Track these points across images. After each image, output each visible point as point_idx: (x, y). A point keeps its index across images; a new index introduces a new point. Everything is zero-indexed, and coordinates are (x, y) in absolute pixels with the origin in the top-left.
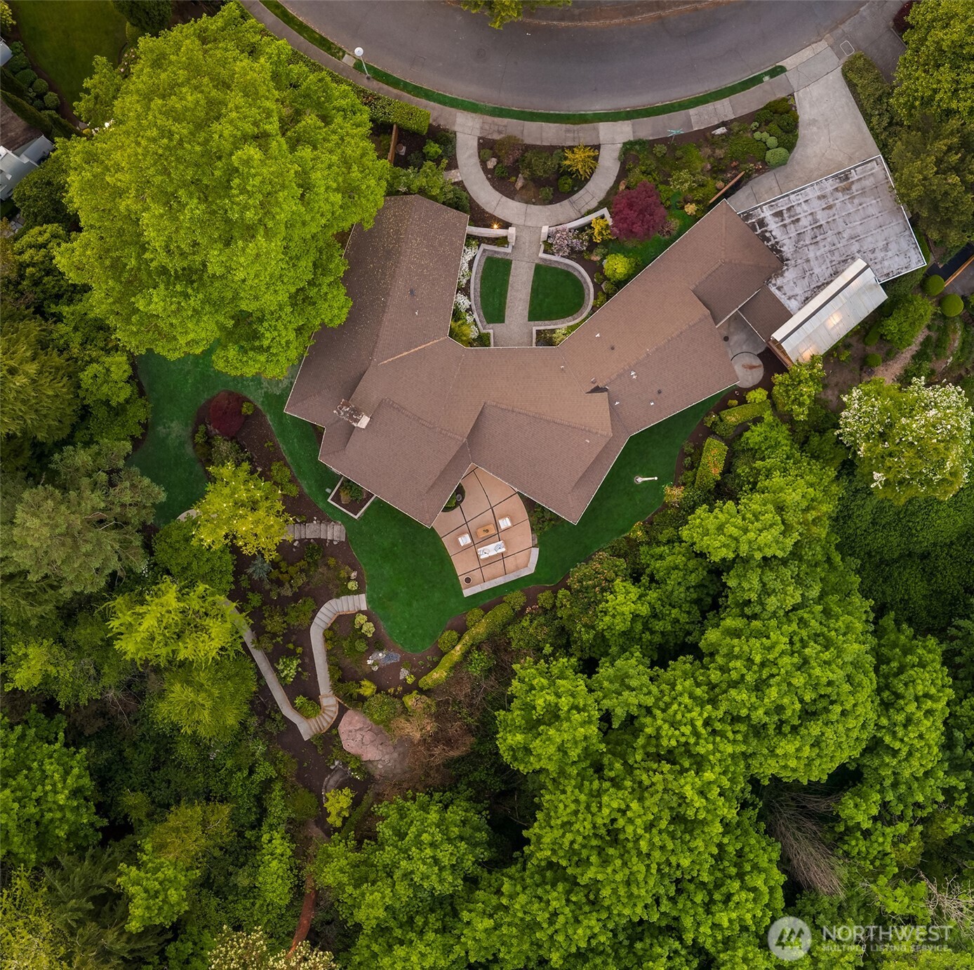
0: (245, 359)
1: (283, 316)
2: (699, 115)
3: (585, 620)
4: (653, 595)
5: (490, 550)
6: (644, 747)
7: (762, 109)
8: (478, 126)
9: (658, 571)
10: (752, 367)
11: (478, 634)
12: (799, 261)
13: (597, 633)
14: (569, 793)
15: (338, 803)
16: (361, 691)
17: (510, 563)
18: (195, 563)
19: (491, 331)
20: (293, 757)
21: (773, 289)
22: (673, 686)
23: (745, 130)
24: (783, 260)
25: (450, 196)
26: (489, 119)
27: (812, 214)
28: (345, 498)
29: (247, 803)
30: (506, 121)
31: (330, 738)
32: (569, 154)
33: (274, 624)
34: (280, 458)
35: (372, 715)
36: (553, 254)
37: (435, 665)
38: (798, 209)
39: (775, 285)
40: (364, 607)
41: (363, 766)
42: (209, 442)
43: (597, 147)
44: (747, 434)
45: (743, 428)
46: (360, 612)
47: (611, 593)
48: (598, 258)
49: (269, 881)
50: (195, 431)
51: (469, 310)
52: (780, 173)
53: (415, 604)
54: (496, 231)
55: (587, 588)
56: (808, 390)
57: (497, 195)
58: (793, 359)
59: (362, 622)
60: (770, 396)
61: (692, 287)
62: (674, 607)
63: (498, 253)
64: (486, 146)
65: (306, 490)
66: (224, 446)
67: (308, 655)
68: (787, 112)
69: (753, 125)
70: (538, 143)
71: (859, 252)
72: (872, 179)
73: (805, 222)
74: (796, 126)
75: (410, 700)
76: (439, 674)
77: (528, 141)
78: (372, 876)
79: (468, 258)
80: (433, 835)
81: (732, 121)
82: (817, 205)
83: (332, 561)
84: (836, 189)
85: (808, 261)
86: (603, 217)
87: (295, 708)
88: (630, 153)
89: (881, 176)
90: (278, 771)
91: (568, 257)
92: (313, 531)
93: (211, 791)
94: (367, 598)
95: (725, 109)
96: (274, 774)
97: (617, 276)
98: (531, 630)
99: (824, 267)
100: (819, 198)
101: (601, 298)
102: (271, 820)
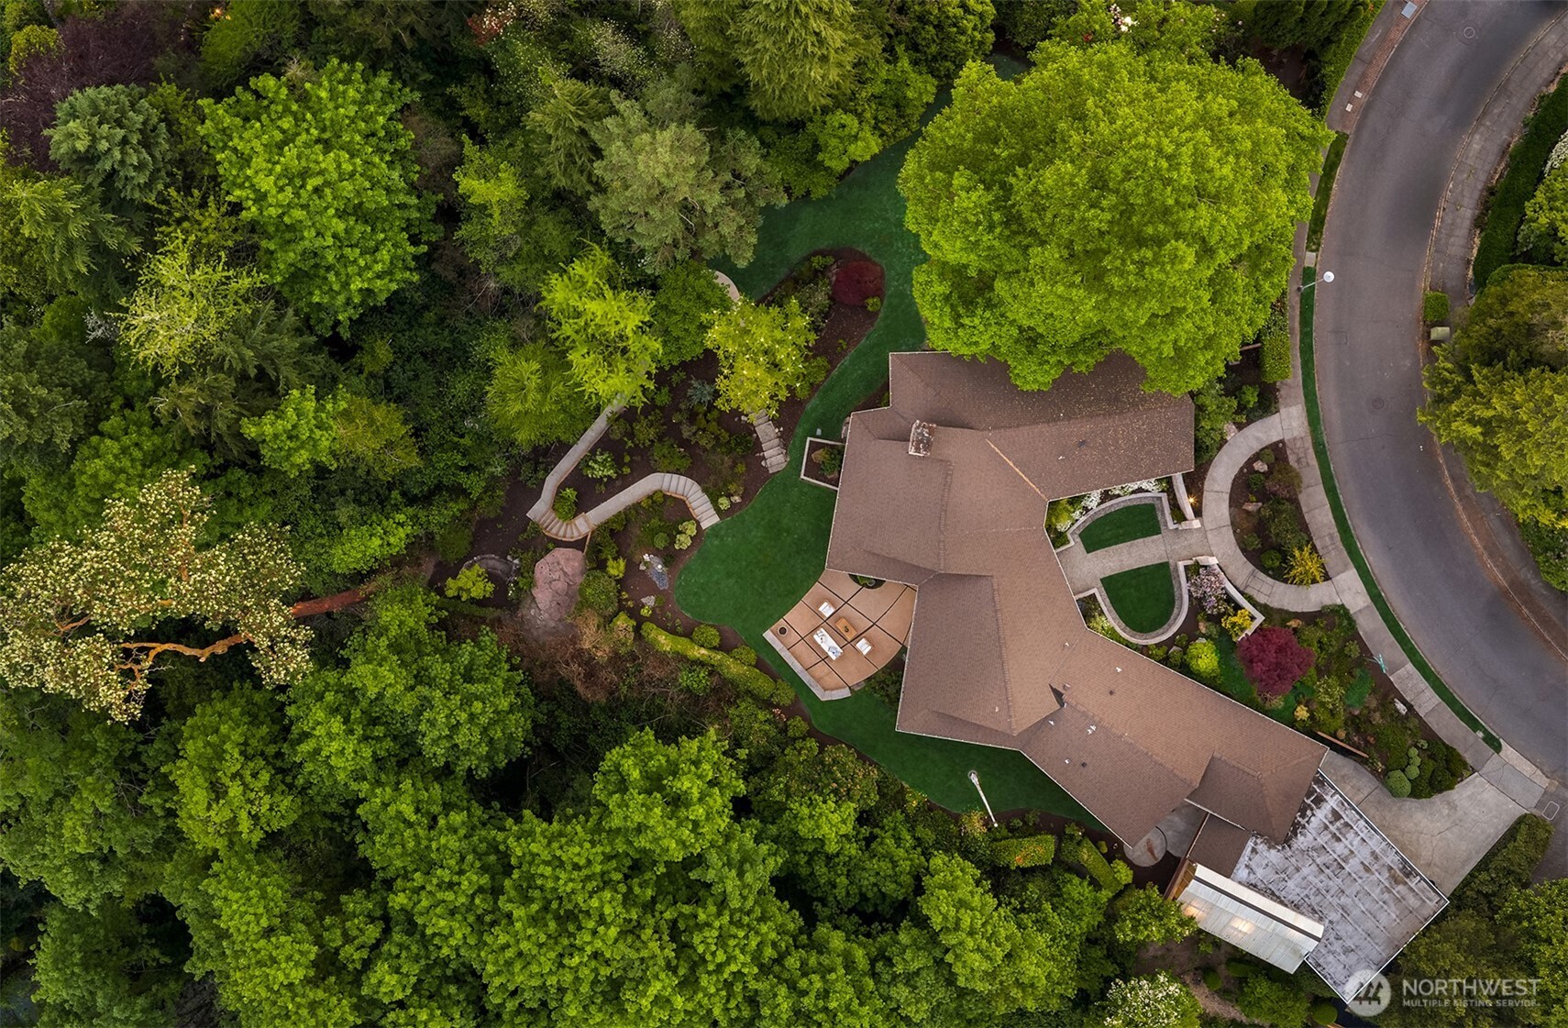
0: (939, 304)
1: (1004, 329)
2: (1410, 676)
3: (794, 785)
4: (852, 849)
5: (826, 642)
6: (681, 914)
7: (1444, 744)
8: (1296, 434)
9: (881, 843)
10: (1151, 850)
11: (728, 667)
12: (1293, 860)
13: (785, 804)
14: (594, 850)
15: (472, 582)
16: (610, 563)
17: (821, 669)
18: (678, 318)
19: (1072, 543)
20: (502, 509)
21: (1250, 844)
22: (762, 919)
23: (1413, 735)
24: (1287, 841)
25: (1208, 441)
26: (1309, 443)
27: (1352, 852)
28: (819, 455)
29: (430, 479)
30: (1314, 463)
31: (541, 544)
32: (1307, 550)
33: (645, 432)
34: (833, 364)
35: (588, 586)
36: (1188, 579)
37: (672, 631)
38: (1351, 835)
39: (1256, 844)
40: (705, 525)
41: (525, 593)
42: (817, 275)
43: (1327, 578)
44: (1076, 880)
45: (1080, 871)
46: (698, 523)
47: (836, 802)
48: (1204, 631)
49: (355, 544)
50: (823, 253)
51: (1086, 509)
52: (1381, 794)
53: (731, 581)
54: (1187, 503)
55: (830, 772)
56: (1155, 932)
57: (1227, 487)
58: (1181, 898)
59: (688, 532)
60: (1127, 886)
61: (1217, 755)
62: (848, 875)
63: (1163, 514)
64: (1276, 452)
65: (809, 407)
66: (821, 298)
67: (625, 482)
68: (1453, 775)
69: (1423, 742)
70: (1304, 509)
71: (1331, 922)
72: (1418, 903)
73: (1339, 848)
74: (1441, 791)
75: (623, 622)
76: (664, 642)
77: (1302, 498)
78: (408, 658)
79: (1145, 485)
80: (483, 712)
81: (1417, 715)
82: (1364, 854)
83: (741, 468)
84: (1390, 868)
85: (1298, 870)
86: (1253, 618)
87: (558, 493)
88: (1337, 617)
89: (1426, 912)
90: (480, 499)
91: (1190, 596)
92: (767, 433)
93: (426, 430)
94: (717, 525)
95: (1427, 702)
96: (474, 496)
97: (1193, 662)
98: (756, 726)
99: (1298, 890)
100: (1373, 853)
101: (1161, 653)
102: (422, 514)
